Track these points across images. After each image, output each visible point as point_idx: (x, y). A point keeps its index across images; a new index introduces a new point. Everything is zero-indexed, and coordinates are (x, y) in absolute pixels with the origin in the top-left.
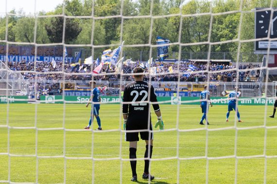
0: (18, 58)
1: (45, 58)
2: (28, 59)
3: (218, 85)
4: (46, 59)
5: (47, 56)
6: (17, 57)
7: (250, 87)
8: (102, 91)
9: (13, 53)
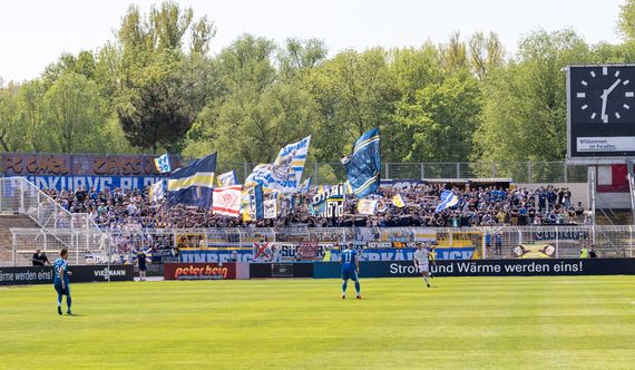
0: (67, 182)
1: (123, 180)
2: (87, 183)
3: (501, 233)
4: (126, 183)
5: (127, 175)
6: (63, 179)
7: (570, 236)
8: (261, 250)
9: (56, 170)
